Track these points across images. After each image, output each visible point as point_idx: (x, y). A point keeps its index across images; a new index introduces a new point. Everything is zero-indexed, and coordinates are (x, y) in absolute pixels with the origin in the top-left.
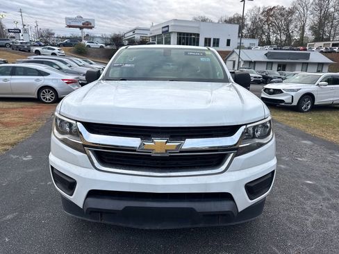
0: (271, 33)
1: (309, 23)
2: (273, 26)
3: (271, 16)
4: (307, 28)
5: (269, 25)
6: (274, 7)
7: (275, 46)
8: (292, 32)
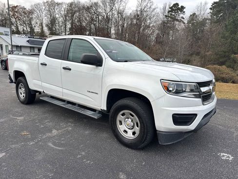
0: (18, 25)
1: (45, 22)
2: (19, 20)
3: (16, 12)
4: (44, 25)
5: (16, 19)
6: (17, 6)
7: (29, 35)
8: (35, 26)
